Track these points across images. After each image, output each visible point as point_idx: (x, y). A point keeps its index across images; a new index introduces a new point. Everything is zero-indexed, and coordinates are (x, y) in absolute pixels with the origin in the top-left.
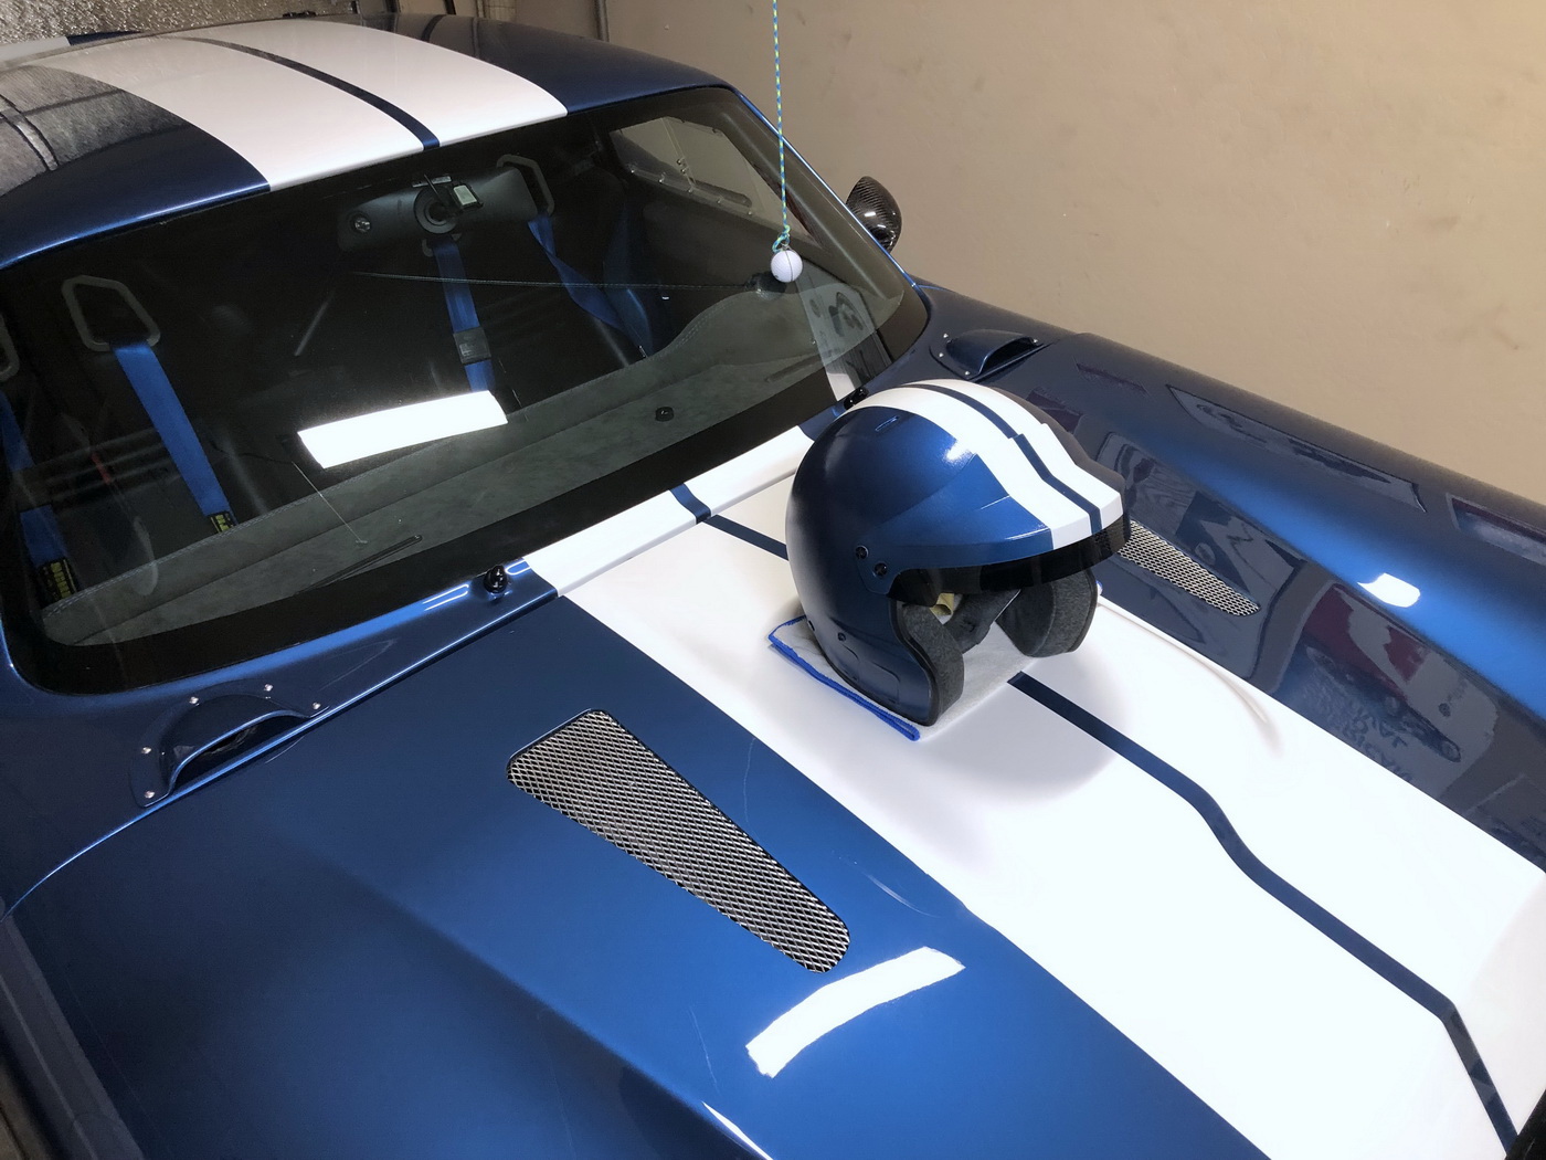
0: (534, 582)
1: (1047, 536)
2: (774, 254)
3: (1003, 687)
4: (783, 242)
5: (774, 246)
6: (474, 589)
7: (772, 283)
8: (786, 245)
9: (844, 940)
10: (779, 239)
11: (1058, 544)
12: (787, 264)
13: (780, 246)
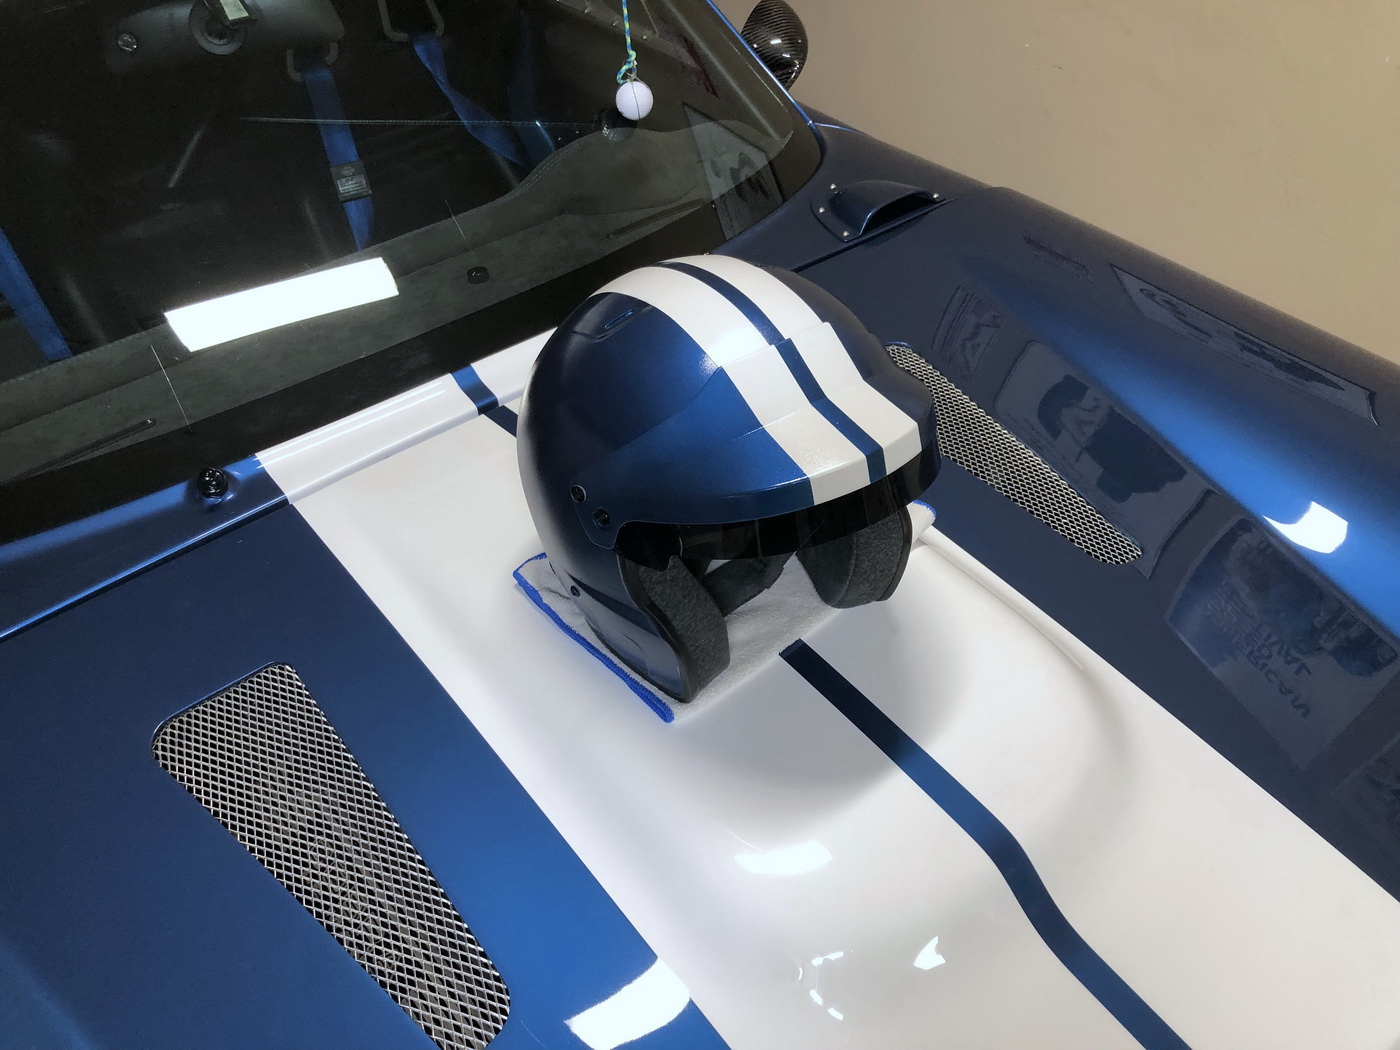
0: (264, 485)
1: (806, 485)
2: (618, 86)
3: (773, 660)
4: (630, 71)
5: (619, 76)
6: (190, 493)
7: (617, 119)
8: (633, 76)
9: (503, 1012)
10: (625, 68)
11: (819, 498)
12: (634, 98)
13: (625, 77)
